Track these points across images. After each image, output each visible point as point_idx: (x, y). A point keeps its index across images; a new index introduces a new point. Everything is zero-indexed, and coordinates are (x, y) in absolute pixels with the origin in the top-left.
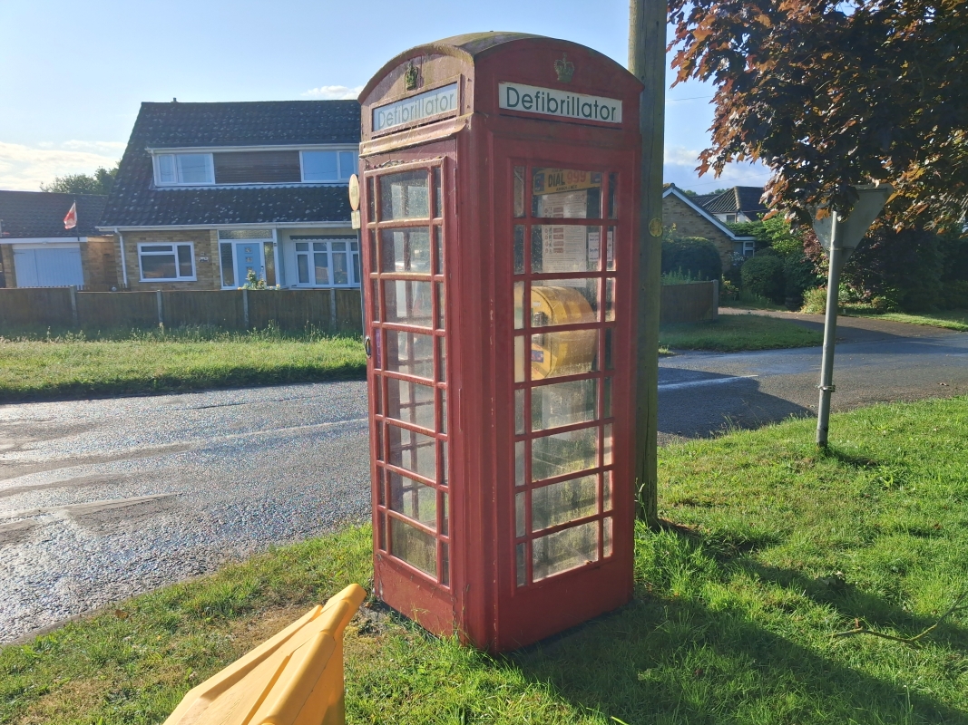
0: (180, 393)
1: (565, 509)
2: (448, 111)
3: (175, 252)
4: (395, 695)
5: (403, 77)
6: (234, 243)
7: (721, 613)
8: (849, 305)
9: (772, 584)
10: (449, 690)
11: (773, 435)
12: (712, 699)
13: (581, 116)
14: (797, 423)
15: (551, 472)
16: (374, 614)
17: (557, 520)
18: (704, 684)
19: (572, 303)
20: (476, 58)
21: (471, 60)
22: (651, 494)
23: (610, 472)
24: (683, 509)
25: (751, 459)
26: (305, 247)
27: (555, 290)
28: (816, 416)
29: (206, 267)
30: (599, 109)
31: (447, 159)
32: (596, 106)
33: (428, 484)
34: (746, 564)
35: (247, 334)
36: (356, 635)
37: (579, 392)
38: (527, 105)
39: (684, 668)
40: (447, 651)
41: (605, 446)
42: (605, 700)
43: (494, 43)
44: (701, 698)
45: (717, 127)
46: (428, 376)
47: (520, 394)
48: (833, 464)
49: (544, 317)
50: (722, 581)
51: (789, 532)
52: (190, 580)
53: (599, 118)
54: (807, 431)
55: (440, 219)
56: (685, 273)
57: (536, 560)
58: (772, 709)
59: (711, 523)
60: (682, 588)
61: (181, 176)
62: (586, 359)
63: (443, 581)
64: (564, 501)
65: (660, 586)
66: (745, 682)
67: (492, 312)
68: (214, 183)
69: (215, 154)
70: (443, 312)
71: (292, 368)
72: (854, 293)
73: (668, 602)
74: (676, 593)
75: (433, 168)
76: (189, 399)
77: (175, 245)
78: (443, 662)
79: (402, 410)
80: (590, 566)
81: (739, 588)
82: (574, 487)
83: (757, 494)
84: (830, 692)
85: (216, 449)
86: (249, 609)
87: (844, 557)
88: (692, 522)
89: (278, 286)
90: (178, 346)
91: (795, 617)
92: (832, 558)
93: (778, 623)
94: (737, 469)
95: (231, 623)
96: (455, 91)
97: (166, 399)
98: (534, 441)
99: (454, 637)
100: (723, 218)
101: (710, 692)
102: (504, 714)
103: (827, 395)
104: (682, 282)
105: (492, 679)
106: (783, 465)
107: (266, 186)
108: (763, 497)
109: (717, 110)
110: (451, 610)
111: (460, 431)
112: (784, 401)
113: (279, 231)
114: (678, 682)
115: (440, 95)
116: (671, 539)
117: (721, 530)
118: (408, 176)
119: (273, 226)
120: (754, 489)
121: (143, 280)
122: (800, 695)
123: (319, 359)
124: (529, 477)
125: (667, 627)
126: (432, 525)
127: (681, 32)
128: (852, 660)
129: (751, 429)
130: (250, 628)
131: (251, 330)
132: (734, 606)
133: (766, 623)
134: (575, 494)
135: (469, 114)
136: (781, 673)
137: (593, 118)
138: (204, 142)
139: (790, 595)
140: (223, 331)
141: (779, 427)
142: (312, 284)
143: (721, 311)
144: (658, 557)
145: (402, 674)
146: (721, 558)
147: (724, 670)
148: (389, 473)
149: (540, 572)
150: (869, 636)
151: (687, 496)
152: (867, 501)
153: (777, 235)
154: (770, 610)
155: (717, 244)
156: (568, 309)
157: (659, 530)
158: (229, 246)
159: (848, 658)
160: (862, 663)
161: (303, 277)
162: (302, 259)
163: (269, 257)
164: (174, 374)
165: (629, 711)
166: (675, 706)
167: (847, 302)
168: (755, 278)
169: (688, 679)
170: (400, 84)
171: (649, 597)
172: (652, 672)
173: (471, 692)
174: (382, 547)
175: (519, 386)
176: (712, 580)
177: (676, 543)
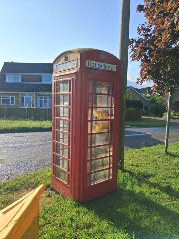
0: (8, 133)
1: (100, 166)
2: (74, 67)
3: (10, 98)
4: (54, 214)
5: (63, 58)
6: (25, 96)
7: (139, 194)
8: (174, 117)
9: (152, 187)
10: (68, 213)
11: (154, 149)
12: (135, 217)
13: (106, 69)
14: (160, 146)
15: (97, 157)
16: (51, 192)
17: (98, 169)
18: (134, 213)
19: (103, 114)
20: (81, 54)
21: (79, 54)
22: (122, 163)
23: (112, 157)
24: (131, 167)
25: (148, 154)
26: (42, 98)
27: (99, 111)
28: (165, 144)
29: (17, 102)
30: (111, 67)
31: (73, 78)
32: (110, 67)
33: (66, 159)
34: (146, 182)
35: (26, 119)
36: (46, 197)
37: (104, 136)
38: (93, 66)
39: (128, 209)
40: (69, 202)
41: (111, 150)
42: (108, 217)
43: (85, 50)
44: (132, 217)
45: (141, 72)
46: (67, 131)
47: (89, 136)
48: (168, 157)
49: (96, 117)
50: (139, 186)
51: (157, 173)
52: (5, 181)
53: (111, 70)
54: (163, 148)
55: (71, 93)
56: (134, 107)
57: (92, 179)
58: (151, 220)
59: (138, 170)
60: (129, 187)
61: (13, 80)
62: (106, 128)
63: (68, 184)
64: (100, 164)
65: (124, 187)
66: (144, 213)
67: (83, 116)
68: (20, 82)
69: (21, 75)
70: (71, 115)
71: (37, 128)
72: (175, 114)
73: (125, 191)
74: (128, 189)
75: (70, 80)
76: (10, 135)
77: (10, 97)
78: (68, 205)
79: (60, 140)
80: (106, 181)
81: (144, 188)
82: (103, 161)
83: (149, 163)
84: (166, 216)
85: (16, 148)
86: (20, 189)
87: (170, 180)
88: (133, 170)
89: (35, 107)
90: (9, 121)
91: (158, 196)
92: (168, 181)
93: (153, 197)
94: (145, 157)
95: (15, 193)
96: (75, 62)
97: (5, 134)
98: (93, 148)
99: (71, 199)
100: (144, 95)
101: (135, 215)
102: (81, 219)
103: (167, 139)
104: (133, 110)
105: (79, 210)
106: (156, 156)
107: (33, 83)
108: (151, 164)
109: (141, 68)
110: (70, 192)
111: (74, 145)
112: (157, 140)
113: (36, 94)
114: (127, 212)
115: (72, 63)
116: (127, 174)
117: (140, 173)
118: (64, 82)
119: (34, 93)
120: (149, 162)
121: (2, 105)
122: (158, 217)
123: (43, 126)
124: (91, 158)
125: (125, 198)
126: (66, 169)
127: (133, 50)
128: (171, 208)
129: (149, 147)
130: (19, 194)
131: (27, 118)
132: (142, 193)
133: (150, 197)
134: (103, 162)
135: (79, 67)
136: (153, 211)
137: (109, 70)
138: (19, 72)
139: (157, 190)
140: (20, 118)
141: (156, 147)
142: (43, 107)
143: (143, 117)
144: (124, 179)
145: (57, 208)
146: (139, 180)
147: (139, 209)
148: (56, 155)
149: (93, 182)
150: (176, 201)
151: (132, 163)
152: (177, 166)
153: (157, 99)
154: (151, 194)
155: (142, 101)
156: (102, 116)
157: (124, 172)
158: (23, 97)
159: (171, 207)
160: (174, 209)
161: (41, 105)
162: (41, 101)
163: (33, 100)
164: (7, 128)
165: (114, 220)
166: (126, 219)
167: (174, 116)
168: (151, 109)
169: (129, 212)
170: (63, 60)
171: (121, 189)
172: (120, 209)
173: (74, 213)
174: (54, 174)
175: (89, 134)
176: (137, 185)
177: (128, 176)
